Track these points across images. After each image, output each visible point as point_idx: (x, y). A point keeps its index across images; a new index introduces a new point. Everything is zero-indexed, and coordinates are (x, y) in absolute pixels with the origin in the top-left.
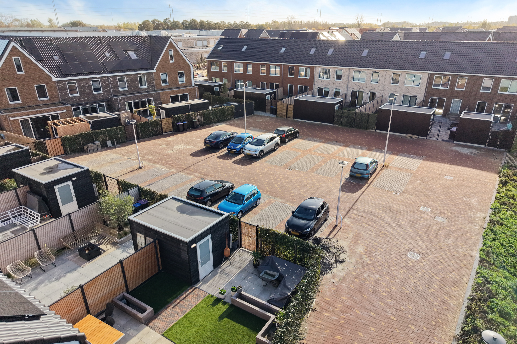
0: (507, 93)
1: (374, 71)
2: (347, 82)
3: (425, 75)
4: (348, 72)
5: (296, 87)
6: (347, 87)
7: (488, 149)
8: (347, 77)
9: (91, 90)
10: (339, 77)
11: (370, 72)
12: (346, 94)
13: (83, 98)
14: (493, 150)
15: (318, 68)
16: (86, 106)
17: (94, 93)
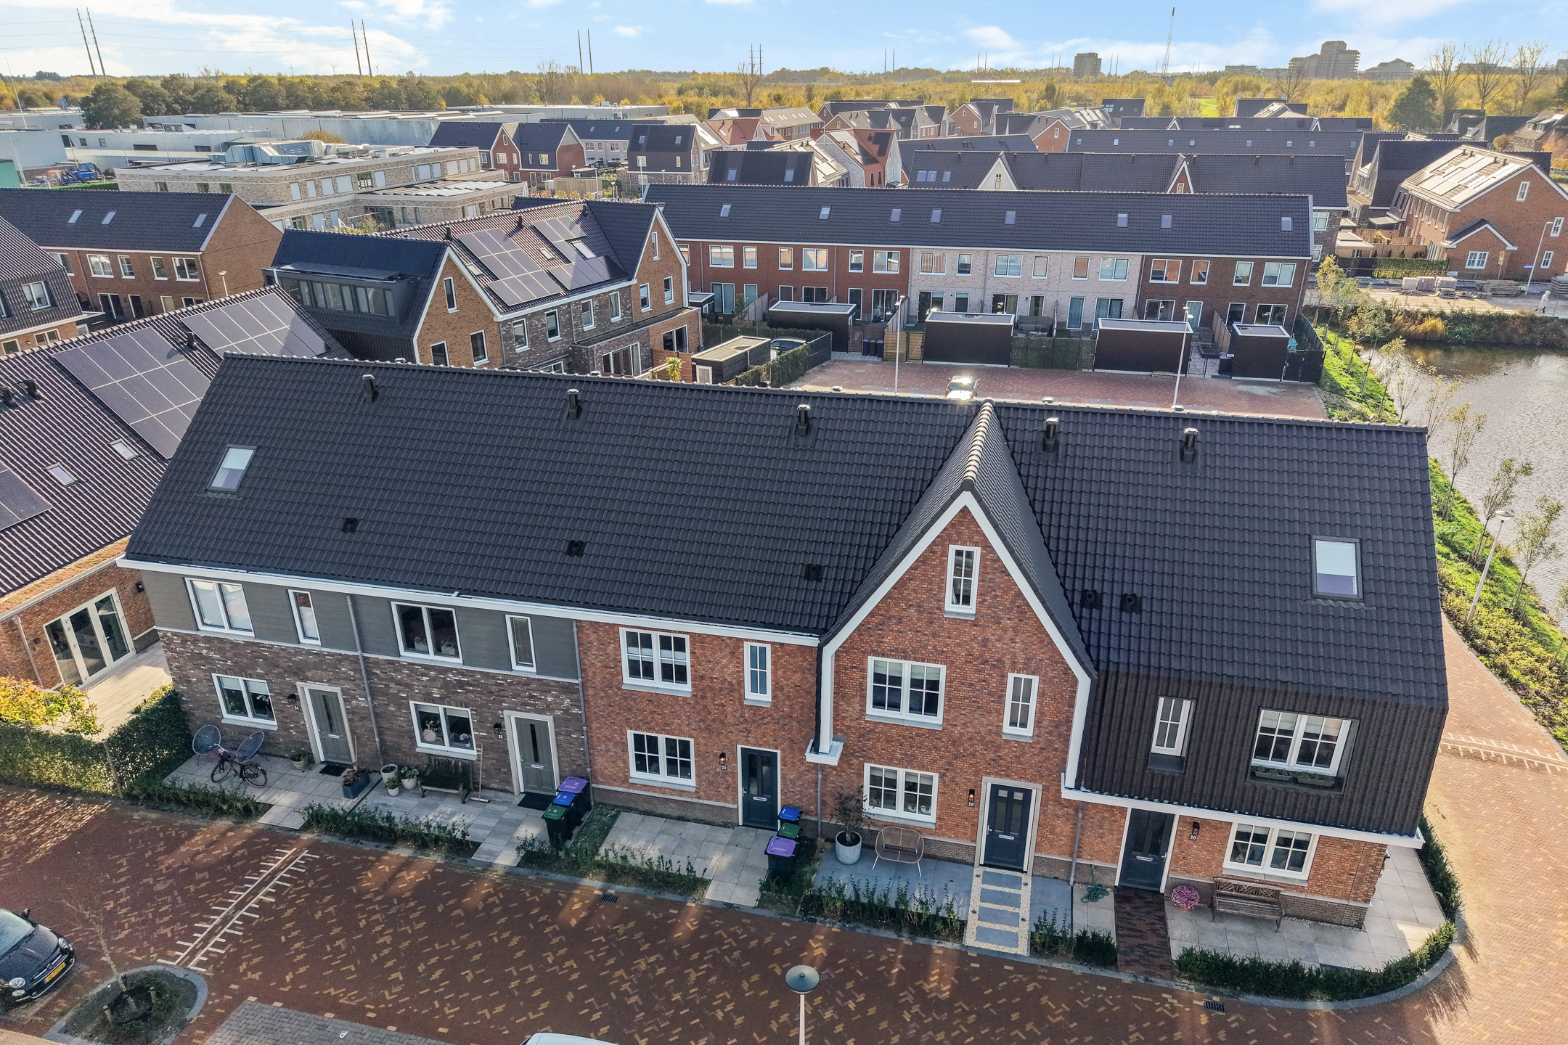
0: (1276, 286)
1: (1037, 255)
2: (982, 278)
3: (1135, 259)
4: (984, 258)
5: (867, 293)
6: (984, 289)
7: (1285, 384)
8: (982, 267)
10: (964, 268)
11: (1031, 256)
12: (982, 302)
13: (534, 353)
14: (1295, 385)
15: (918, 253)
17: (550, 340)
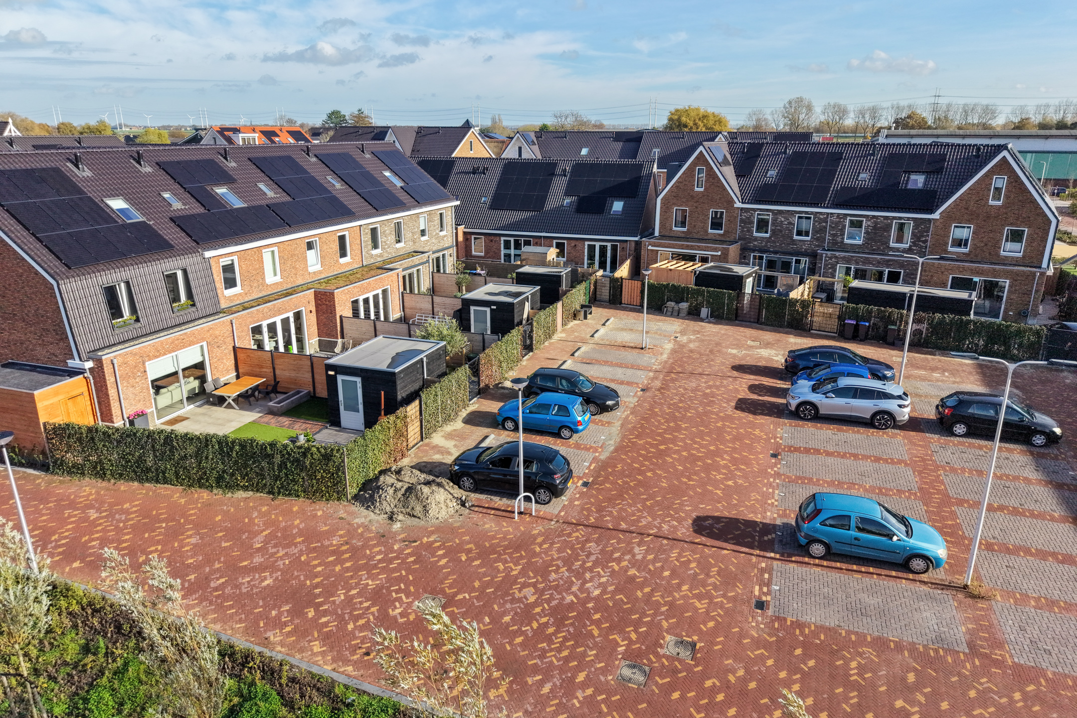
9: (791, 231)
13: (774, 242)
16: (773, 257)
17: (795, 237)
